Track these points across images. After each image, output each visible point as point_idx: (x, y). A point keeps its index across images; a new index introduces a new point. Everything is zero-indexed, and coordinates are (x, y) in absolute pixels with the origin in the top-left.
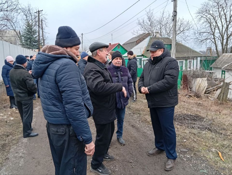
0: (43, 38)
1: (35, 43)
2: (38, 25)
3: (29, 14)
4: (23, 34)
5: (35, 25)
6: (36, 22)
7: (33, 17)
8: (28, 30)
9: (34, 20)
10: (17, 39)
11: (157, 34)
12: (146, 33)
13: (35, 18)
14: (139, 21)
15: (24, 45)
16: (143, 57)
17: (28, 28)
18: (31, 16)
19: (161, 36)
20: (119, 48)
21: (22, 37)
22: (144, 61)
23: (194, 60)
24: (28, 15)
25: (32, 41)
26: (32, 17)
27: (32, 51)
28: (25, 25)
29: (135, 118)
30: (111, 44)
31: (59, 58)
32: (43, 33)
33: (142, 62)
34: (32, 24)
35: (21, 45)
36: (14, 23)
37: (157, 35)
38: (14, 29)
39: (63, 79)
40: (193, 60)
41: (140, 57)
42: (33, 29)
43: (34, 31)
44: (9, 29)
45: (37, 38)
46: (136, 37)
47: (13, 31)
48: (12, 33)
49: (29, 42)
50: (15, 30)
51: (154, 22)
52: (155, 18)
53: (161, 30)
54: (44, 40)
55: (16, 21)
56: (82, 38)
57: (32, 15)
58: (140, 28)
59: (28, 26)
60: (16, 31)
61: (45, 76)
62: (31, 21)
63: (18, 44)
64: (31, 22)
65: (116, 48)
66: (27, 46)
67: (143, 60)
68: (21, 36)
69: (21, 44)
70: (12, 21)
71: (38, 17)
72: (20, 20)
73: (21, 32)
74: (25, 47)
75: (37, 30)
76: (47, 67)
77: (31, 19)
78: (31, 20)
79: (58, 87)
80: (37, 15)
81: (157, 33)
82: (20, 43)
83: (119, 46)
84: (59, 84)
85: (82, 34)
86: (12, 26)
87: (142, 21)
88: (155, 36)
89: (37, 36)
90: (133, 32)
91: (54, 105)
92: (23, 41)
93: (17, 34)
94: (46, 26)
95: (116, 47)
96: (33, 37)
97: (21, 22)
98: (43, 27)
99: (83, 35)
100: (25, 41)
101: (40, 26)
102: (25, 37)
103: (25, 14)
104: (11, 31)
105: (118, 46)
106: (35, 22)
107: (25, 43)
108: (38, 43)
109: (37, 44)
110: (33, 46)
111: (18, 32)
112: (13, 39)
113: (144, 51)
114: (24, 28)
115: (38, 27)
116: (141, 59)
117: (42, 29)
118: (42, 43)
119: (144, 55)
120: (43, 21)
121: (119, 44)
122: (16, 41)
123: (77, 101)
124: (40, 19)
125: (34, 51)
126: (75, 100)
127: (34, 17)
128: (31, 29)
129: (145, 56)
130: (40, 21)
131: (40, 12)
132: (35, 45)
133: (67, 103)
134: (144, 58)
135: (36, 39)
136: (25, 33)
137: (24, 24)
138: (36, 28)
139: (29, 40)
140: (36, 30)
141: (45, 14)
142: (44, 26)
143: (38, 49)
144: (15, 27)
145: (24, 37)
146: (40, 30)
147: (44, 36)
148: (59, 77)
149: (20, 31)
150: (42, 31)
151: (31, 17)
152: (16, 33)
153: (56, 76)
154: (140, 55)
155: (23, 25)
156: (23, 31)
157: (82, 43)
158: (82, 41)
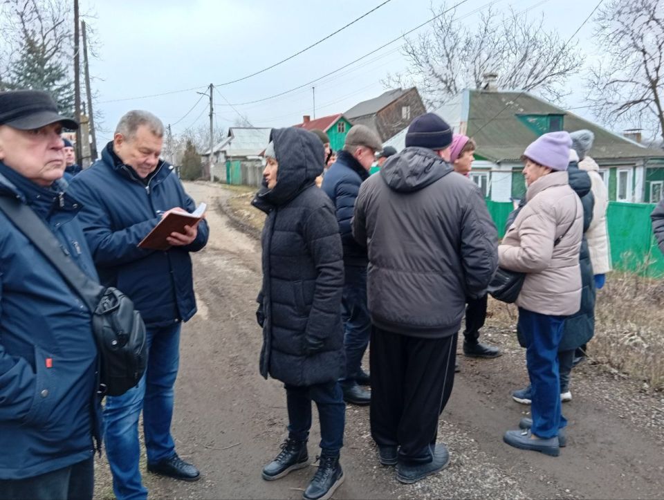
3: (31, 11)
4: (14, 79)
5: (55, 50)
6: (58, 41)
8: (29, 64)
11: (492, 81)
12: (403, 89)
13: (55, 26)
17: (31, 56)
18: (40, 18)
20: (342, 130)
23: (635, 168)
24: (28, 15)
28: (20, 47)
30: (312, 119)
34: (44, 46)
37: (490, 84)
40: (632, 170)
42: (48, 62)
43: (51, 70)
45: (62, 95)
56: (211, 99)
62: (40, 36)
64: (41, 41)
65: (334, 131)
77: (39, 28)
78: (41, 33)
81: (491, 78)
83: (343, 124)
85: (211, 86)
88: (485, 88)
90: (386, 80)
95: (331, 128)
96: (49, 89)
99: (214, 90)
103: (19, 10)
105: (339, 124)
121: (343, 118)
128: (42, 63)
136: (20, 75)
151: (41, 21)
156: (11, 68)
157: (211, 116)
158: (212, 109)
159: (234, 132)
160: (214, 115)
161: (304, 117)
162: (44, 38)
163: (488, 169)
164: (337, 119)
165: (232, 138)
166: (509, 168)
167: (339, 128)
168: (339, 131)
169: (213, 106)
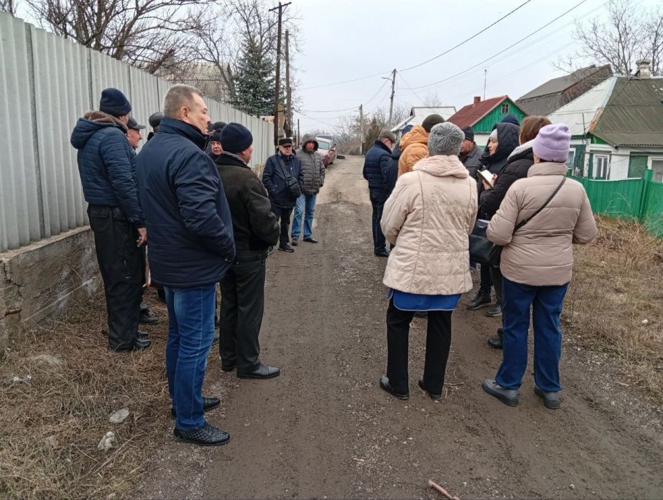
0: (288, 83)
1: (266, 98)
2: (276, 47)
3: (254, 17)
4: (238, 73)
5: (269, 49)
6: (272, 39)
7: (265, 25)
8: (249, 61)
9: (265, 35)
10: (221, 87)
11: (645, 68)
13: (270, 28)
14: (580, 25)
15: (237, 102)
16: (589, 140)
17: (251, 55)
18: (260, 22)
19: (654, 74)
20: (507, 112)
21: (234, 81)
22: (591, 155)
24: (252, 21)
25: (259, 93)
26: (263, 25)
27: (257, 119)
28: (244, 48)
29: (594, 365)
30: (482, 100)
31: (104, 127)
32: (290, 69)
33: (587, 157)
34: (262, 44)
35: (232, 103)
36: (215, 44)
37: (641, 71)
38: (216, 58)
39: (109, 151)
41: (579, 142)
42: (263, 59)
43: (265, 65)
44: (204, 59)
45: (272, 86)
46: (565, 79)
47: (212, 64)
48: (210, 72)
49: (250, 95)
50: (217, 63)
51: (634, 29)
52: (635, 15)
53: (656, 54)
54: (289, 91)
55: (221, 38)
56: (393, 83)
57: (262, 19)
58: (583, 48)
59: (251, 51)
60: (221, 64)
61: (87, 146)
62: (259, 36)
63: (223, 99)
64: (259, 41)
65: (497, 112)
66: (245, 106)
67: (588, 149)
68: (232, 79)
69: (230, 100)
70: (210, 38)
71: (277, 24)
72: (231, 36)
73: (231, 69)
74: (239, 109)
75: (274, 61)
76: (90, 136)
77: (259, 30)
78: (260, 33)
79: (103, 160)
80: (276, 19)
81: (643, 66)
82: (227, 97)
83: (507, 106)
84: (104, 156)
85: (395, 71)
86: (210, 50)
87: (590, 27)
88: (636, 75)
89: (273, 79)
90: (556, 62)
91: (96, 182)
92: (237, 94)
93: (222, 72)
94: (297, 50)
95: (495, 109)
96: (262, 81)
97: (232, 41)
98: (290, 52)
99: (397, 74)
100: (241, 91)
101: (283, 50)
102: (241, 83)
103: (245, 17)
104: (208, 64)
105: (504, 106)
106: (268, 40)
107: (241, 99)
108: (274, 98)
109: (272, 101)
110: (262, 106)
111: (225, 68)
112: (212, 86)
113: (596, 123)
114: (241, 55)
115: (275, 52)
116: (581, 149)
117: (287, 59)
118: (284, 98)
119: (595, 134)
120: (289, 37)
121: (508, 100)
122: (220, 92)
123: (127, 176)
124: (283, 31)
125: (264, 119)
126: (124, 175)
127: (267, 25)
128: (259, 60)
129: (597, 138)
130: (283, 36)
131: (283, 8)
132: (268, 104)
133: (115, 178)
134: (593, 145)
135: (270, 88)
136: (242, 70)
137: (241, 46)
138: (271, 56)
139: (251, 90)
140: (270, 63)
141: (296, 17)
142: (292, 49)
143: (273, 115)
144: (218, 54)
145: (238, 83)
146: (281, 61)
147: (290, 79)
148: (104, 148)
149: (231, 65)
150: (285, 65)
151: (258, 25)
152: (219, 71)
153: (100, 147)
154: (581, 133)
155: (237, 48)
156: (237, 64)
157: (392, 98)
158: (393, 92)
159: (416, 111)
160: (394, 97)
161: (475, 98)
162: (262, 37)
163: (610, 152)
164: (501, 101)
165: (413, 117)
166: (628, 152)
167: (503, 109)
168: (503, 112)
169: (395, 90)
